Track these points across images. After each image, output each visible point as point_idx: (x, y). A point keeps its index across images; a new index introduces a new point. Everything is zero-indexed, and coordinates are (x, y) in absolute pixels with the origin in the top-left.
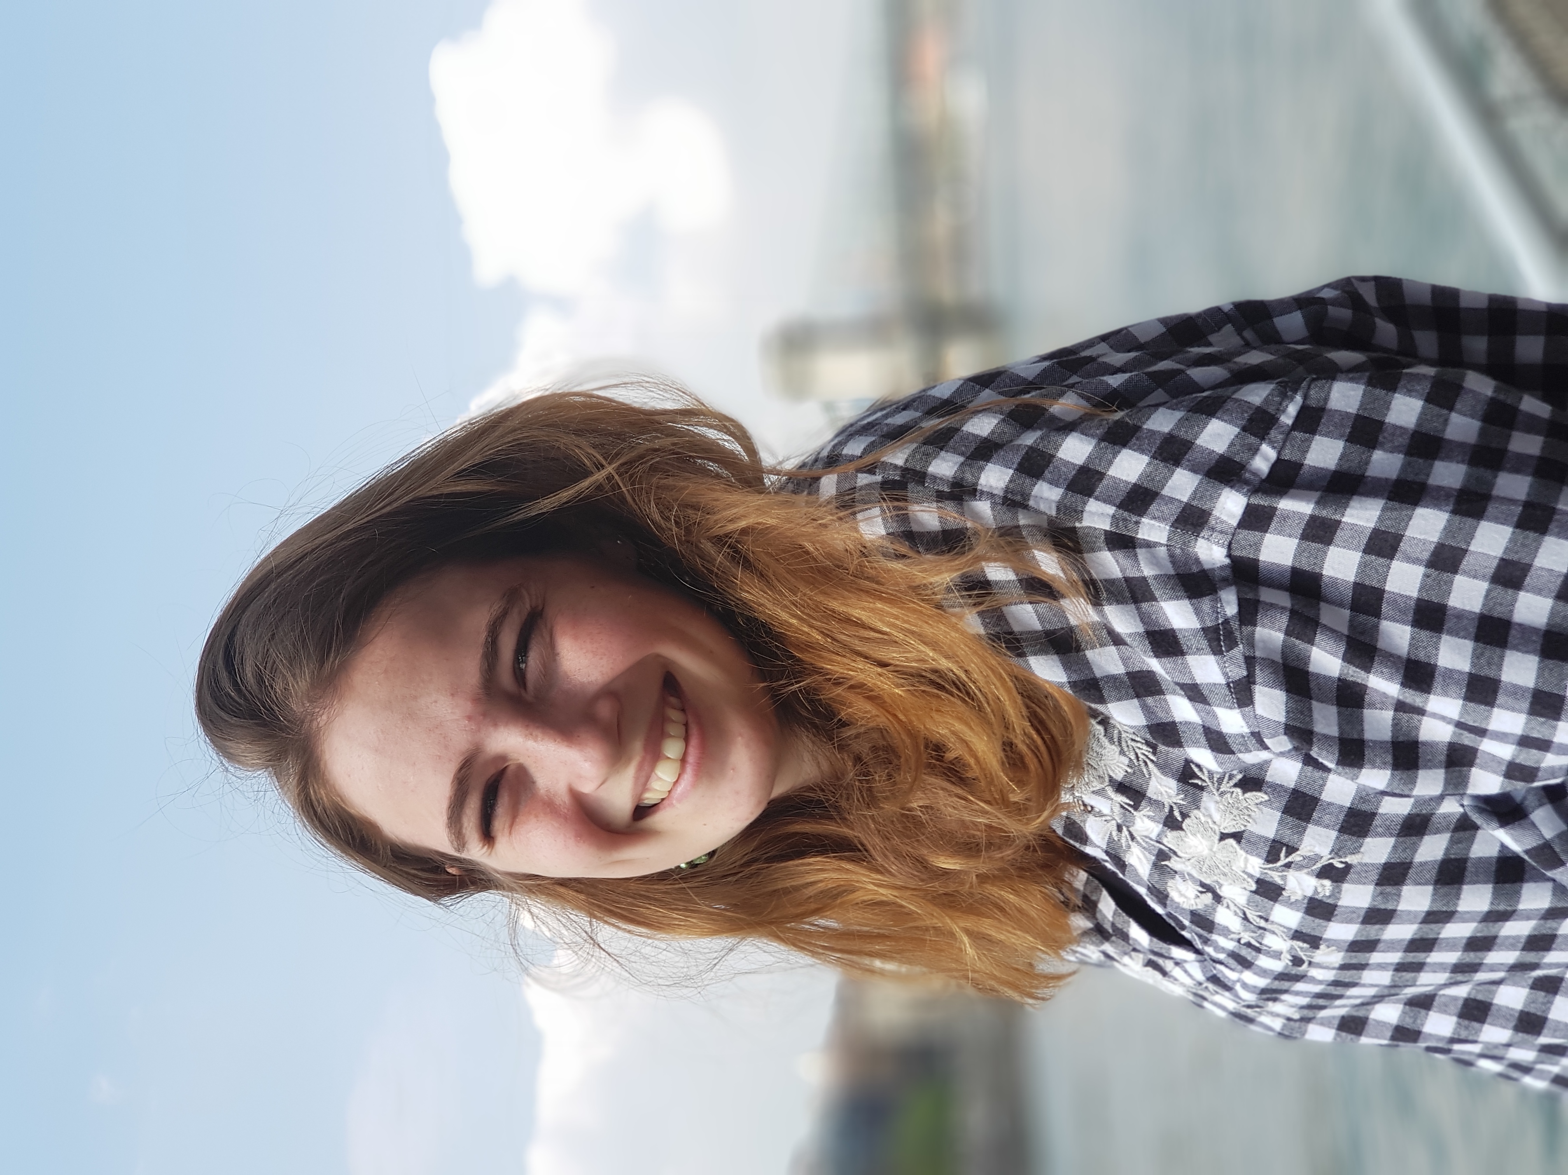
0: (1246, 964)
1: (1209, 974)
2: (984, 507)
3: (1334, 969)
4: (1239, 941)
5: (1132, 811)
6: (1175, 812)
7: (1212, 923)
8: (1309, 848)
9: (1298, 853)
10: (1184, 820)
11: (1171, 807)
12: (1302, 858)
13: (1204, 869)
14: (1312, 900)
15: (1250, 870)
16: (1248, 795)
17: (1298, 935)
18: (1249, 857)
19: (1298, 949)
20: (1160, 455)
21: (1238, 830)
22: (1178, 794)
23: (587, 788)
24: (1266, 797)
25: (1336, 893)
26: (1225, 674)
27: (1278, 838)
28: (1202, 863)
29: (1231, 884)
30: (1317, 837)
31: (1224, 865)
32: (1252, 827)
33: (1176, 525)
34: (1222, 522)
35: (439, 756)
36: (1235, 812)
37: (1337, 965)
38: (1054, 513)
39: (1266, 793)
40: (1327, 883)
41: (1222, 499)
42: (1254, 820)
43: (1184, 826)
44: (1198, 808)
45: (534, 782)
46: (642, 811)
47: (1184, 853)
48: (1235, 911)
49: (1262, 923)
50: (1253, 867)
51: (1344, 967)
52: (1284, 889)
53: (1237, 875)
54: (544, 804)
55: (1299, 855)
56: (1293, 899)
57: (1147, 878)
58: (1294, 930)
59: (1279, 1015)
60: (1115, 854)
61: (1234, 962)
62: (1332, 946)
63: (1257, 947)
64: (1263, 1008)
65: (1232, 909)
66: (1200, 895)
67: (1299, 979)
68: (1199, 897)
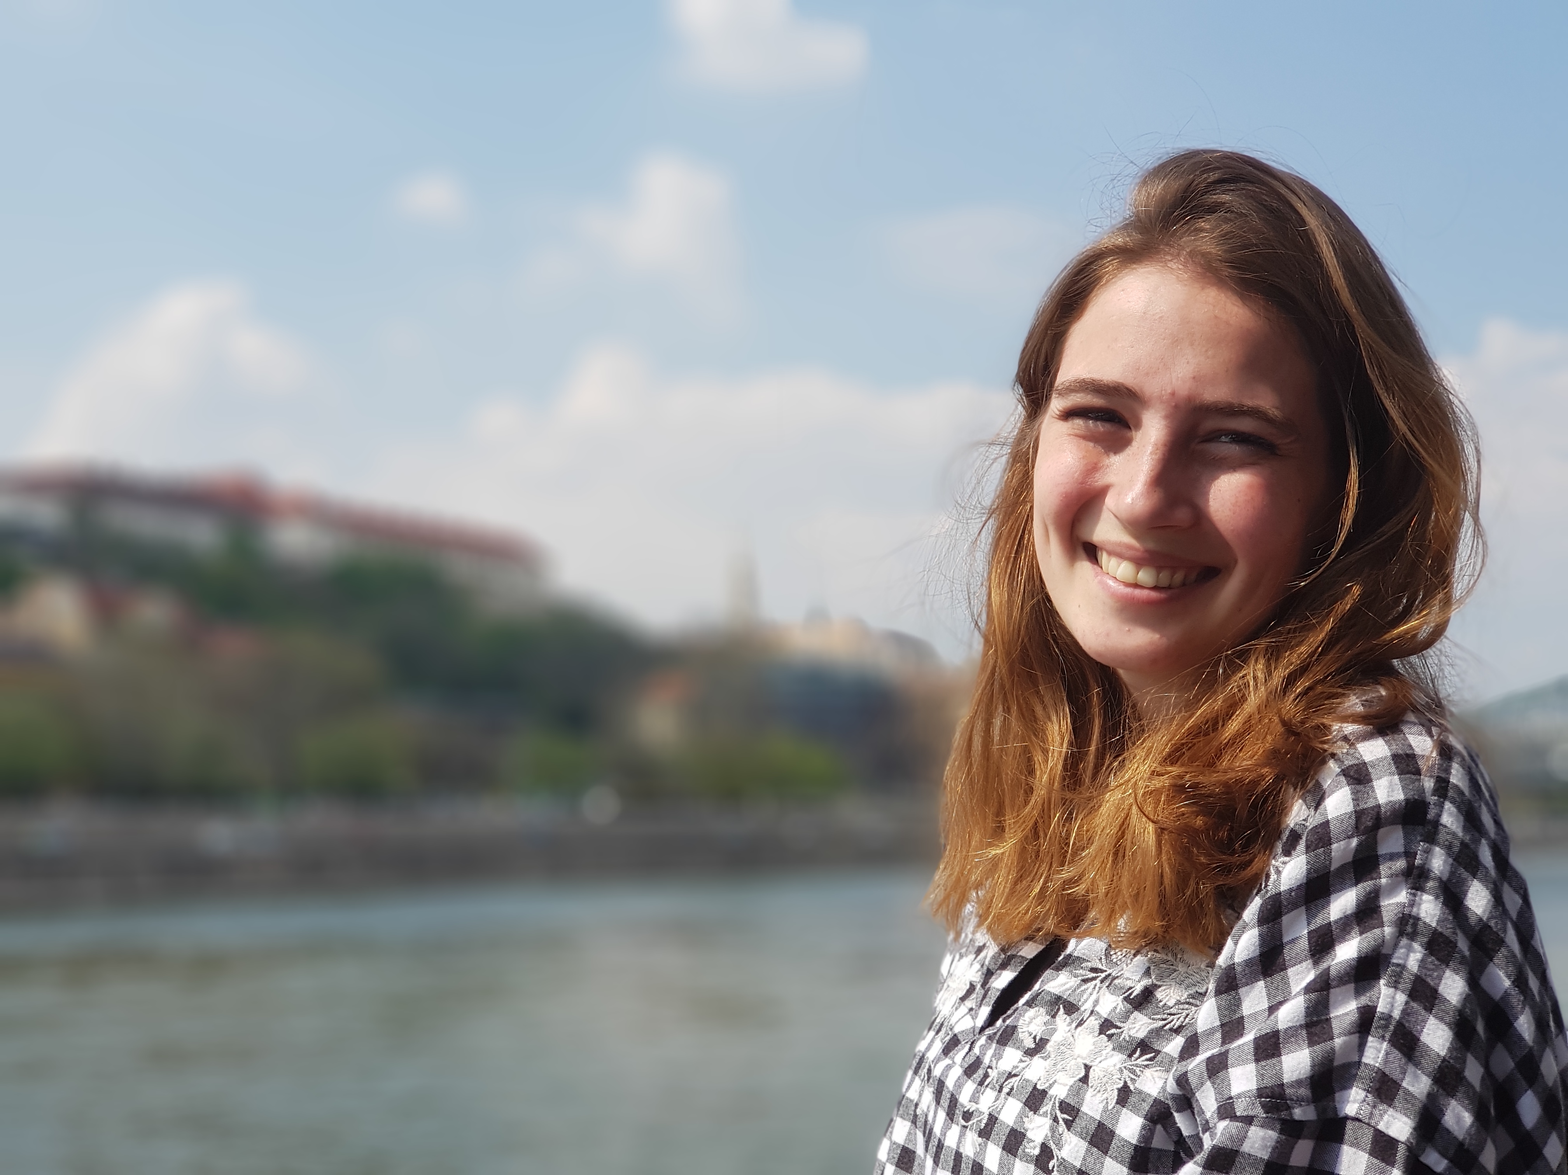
0: (970, 1071)
1: (960, 1037)
2: (1401, 896)
3: (958, 1147)
4: (990, 1067)
5: (1124, 995)
6: (1115, 1030)
7: (1005, 1045)
8: (1069, 1140)
9: (1066, 1130)
10: (1107, 1036)
11: (1120, 1028)
12: (1061, 1133)
13: (1062, 1048)
14: (1023, 1135)
15: (1055, 1087)
16: (1116, 1092)
17: (993, 1119)
18: (1068, 1087)
19: (979, 1119)
21: (1090, 1081)
22: (1130, 1036)
23: (1110, 501)
24: (1110, 1107)
25: (1027, 1158)
26: (1239, 1096)
27: (1081, 1114)
28: (1069, 1047)
29: (1045, 1069)
30: (1077, 1149)
31: (1064, 1065)
32: (1090, 1092)
34: (1381, 1116)
35: (1138, 369)
36: (1104, 1080)
37: (960, 1150)
38: (1394, 960)
39: (1114, 1107)
40: (1037, 1152)
41: (1404, 1119)
42: (1095, 1095)
43: (1102, 1036)
44: (1114, 1049)
45: (1115, 453)
46: (1091, 549)
47: (1079, 1033)
48: (1017, 1067)
49: (1006, 1090)
50: (1058, 1090)
51: (958, 1156)
52: (1035, 1114)
53: (1053, 1075)
54: (1096, 464)
55: (1063, 1130)
56: (1025, 1119)
57: (1048, 989)
58: (997, 1119)
59: (920, 1096)
60: (1071, 962)
61: (971, 1062)
62: (980, 1149)
63: (983, 1084)
64: (928, 1082)
65: (1020, 1064)
66: (1032, 1036)
67: (950, 1116)
68: (1031, 1035)
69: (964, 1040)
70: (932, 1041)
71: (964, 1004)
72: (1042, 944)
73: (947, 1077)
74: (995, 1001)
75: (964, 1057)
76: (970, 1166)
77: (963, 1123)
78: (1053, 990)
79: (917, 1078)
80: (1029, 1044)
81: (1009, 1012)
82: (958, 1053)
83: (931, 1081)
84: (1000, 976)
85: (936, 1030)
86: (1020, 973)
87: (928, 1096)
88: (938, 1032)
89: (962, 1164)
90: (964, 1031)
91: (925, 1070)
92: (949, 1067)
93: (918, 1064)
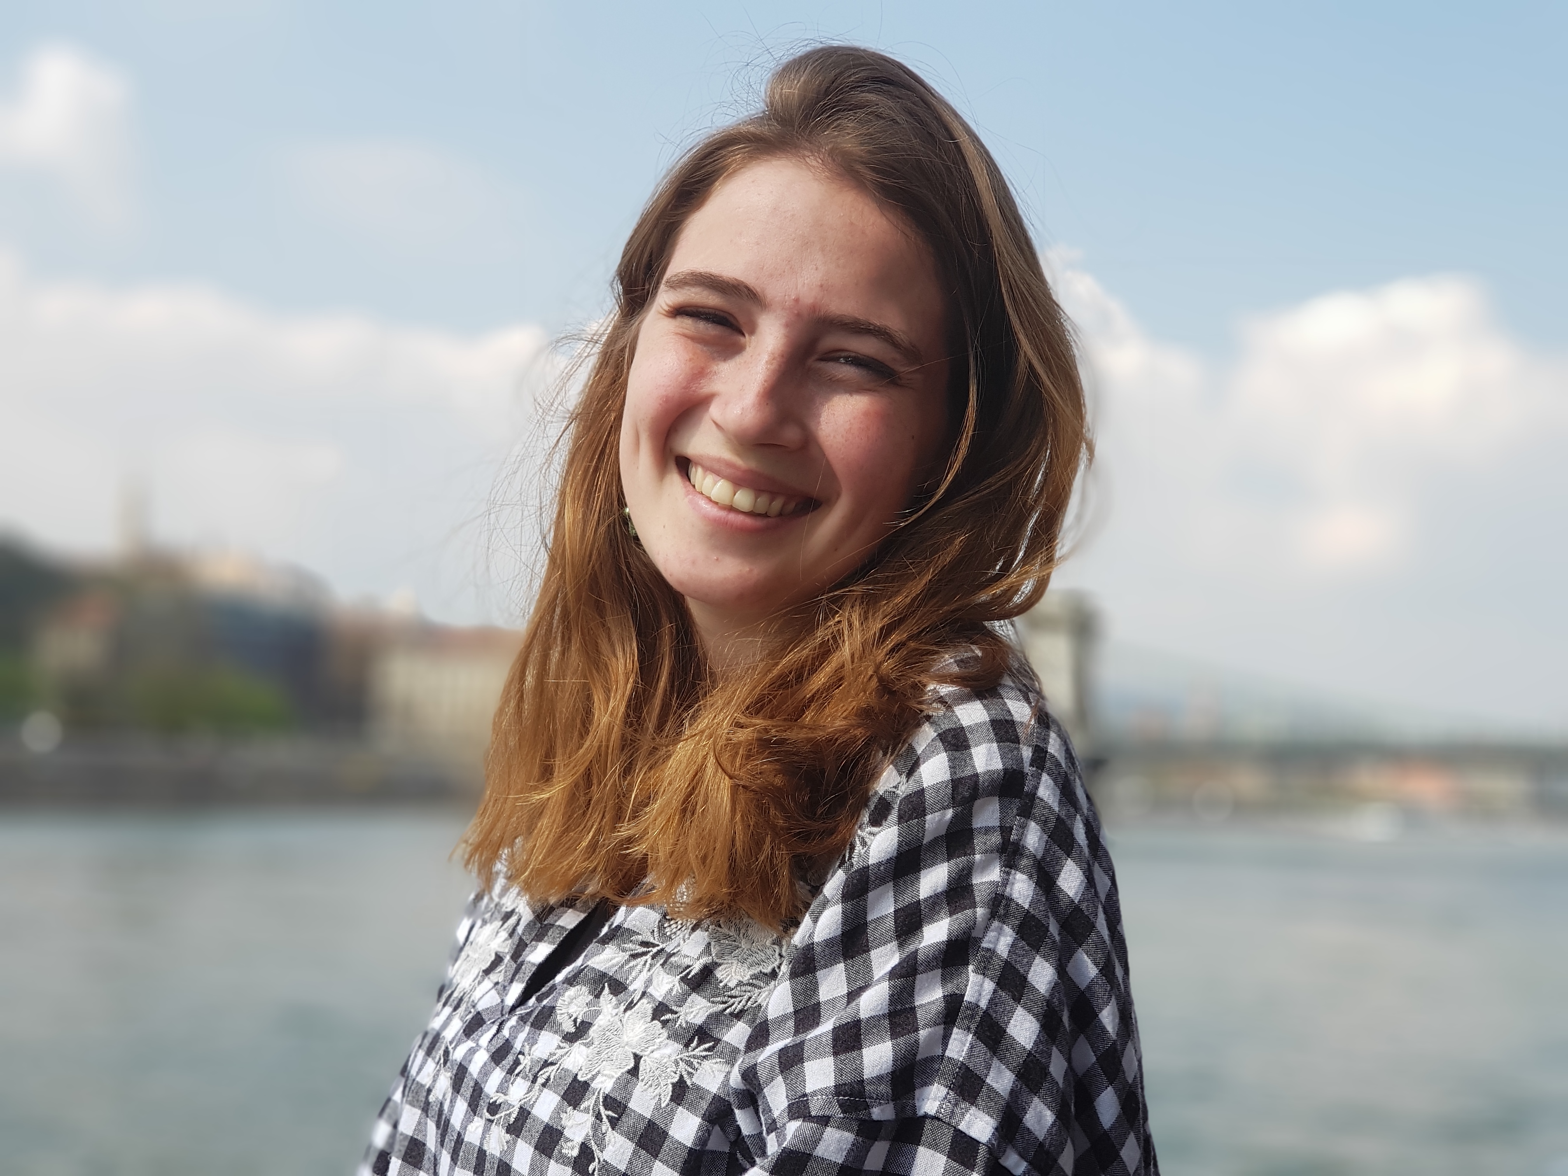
0: (497, 1056)
1: (485, 1016)
2: (994, 874)
3: (482, 1143)
4: (521, 1053)
5: (681, 975)
6: (670, 1015)
7: (541, 1028)
8: (612, 1140)
9: (610, 1129)
10: (661, 1022)
11: (676, 1013)
12: (604, 1132)
13: (607, 1034)
14: (560, 1133)
15: (599, 1079)
16: (670, 1087)
17: (524, 1113)
18: (613, 1080)
19: (508, 1112)
20: (1032, 1061)
21: (640, 1072)
22: (687, 1022)
23: (714, 411)
24: (663, 1105)
25: (563, 1160)
26: (814, 1093)
27: (628, 1111)
28: (615, 1033)
29: (588, 1057)
30: (622, 1151)
31: (610, 1054)
32: (640, 1086)
33: (963, 1067)
34: (963, 1115)
35: (762, 269)
36: (657, 1073)
37: (485, 1148)
38: (984, 945)
39: (668, 1105)
40: (575, 1153)
41: (987, 1118)
42: (645, 1090)
43: (656, 1022)
44: (669, 1038)
45: (725, 360)
46: (684, 465)
47: (628, 1017)
49: (541, 1080)
50: (602, 1082)
51: (482, 1154)
52: (574, 1109)
53: (597, 1065)
54: (703, 368)
55: (608, 1129)
56: (563, 1116)
57: (592, 965)
58: (529, 1113)
59: (434, 1081)
60: (617, 934)
61: (499, 1046)
62: (508, 1147)
63: (513, 1072)
64: (444, 1066)
65: (557, 1051)
66: (573, 1018)
67: (473, 1107)
68: (570, 1017)
69: (489, 1020)
70: (449, 1019)
71: (489, 978)
72: (584, 912)
73: (470, 1061)
74: (531, 977)
75: (491, 1040)
76: (496, 1166)
77: (488, 1115)
78: (597, 967)
79: (430, 1060)
80: (569, 1027)
81: (544, 990)
82: (482, 1034)
83: (448, 1064)
84: (535, 949)
85: (453, 1006)
86: (559, 945)
87: (444, 1082)
88: (456, 1008)
89: (486, 1163)
90: (488, 1008)
91: (441, 1052)
92: (472, 1051)
93: (431, 1044)
